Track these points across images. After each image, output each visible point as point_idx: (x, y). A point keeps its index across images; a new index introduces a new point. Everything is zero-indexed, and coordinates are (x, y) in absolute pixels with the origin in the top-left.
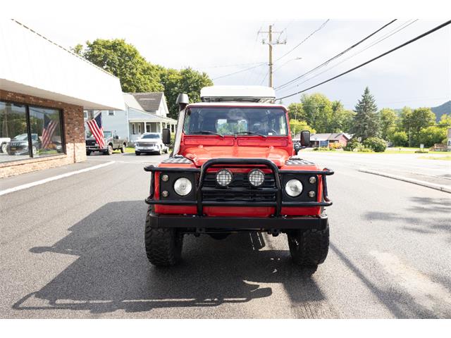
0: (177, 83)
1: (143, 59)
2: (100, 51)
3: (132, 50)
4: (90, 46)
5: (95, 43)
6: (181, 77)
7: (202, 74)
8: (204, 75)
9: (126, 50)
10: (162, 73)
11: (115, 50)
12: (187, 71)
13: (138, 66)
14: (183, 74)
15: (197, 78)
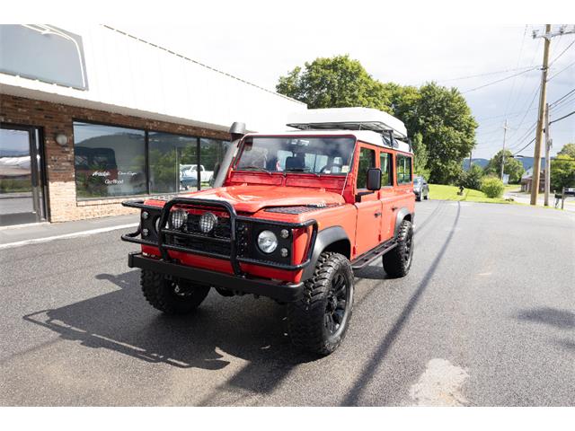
0: (413, 104)
1: (369, 78)
2: (318, 72)
3: (356, 67)
4: (309, 67)
5: (315, 63)
6: (419, 97)
7: (450, 90)
8: (454, 91)
9: (348, 68)
10: (395, 92)
11: (335, 70)
12: (429, 88)
13: (362, 86)
14: (423, 91)
15: (442, 96)
